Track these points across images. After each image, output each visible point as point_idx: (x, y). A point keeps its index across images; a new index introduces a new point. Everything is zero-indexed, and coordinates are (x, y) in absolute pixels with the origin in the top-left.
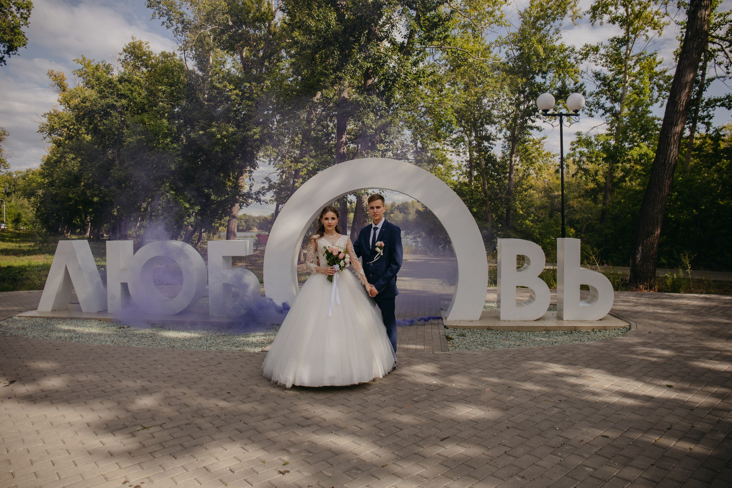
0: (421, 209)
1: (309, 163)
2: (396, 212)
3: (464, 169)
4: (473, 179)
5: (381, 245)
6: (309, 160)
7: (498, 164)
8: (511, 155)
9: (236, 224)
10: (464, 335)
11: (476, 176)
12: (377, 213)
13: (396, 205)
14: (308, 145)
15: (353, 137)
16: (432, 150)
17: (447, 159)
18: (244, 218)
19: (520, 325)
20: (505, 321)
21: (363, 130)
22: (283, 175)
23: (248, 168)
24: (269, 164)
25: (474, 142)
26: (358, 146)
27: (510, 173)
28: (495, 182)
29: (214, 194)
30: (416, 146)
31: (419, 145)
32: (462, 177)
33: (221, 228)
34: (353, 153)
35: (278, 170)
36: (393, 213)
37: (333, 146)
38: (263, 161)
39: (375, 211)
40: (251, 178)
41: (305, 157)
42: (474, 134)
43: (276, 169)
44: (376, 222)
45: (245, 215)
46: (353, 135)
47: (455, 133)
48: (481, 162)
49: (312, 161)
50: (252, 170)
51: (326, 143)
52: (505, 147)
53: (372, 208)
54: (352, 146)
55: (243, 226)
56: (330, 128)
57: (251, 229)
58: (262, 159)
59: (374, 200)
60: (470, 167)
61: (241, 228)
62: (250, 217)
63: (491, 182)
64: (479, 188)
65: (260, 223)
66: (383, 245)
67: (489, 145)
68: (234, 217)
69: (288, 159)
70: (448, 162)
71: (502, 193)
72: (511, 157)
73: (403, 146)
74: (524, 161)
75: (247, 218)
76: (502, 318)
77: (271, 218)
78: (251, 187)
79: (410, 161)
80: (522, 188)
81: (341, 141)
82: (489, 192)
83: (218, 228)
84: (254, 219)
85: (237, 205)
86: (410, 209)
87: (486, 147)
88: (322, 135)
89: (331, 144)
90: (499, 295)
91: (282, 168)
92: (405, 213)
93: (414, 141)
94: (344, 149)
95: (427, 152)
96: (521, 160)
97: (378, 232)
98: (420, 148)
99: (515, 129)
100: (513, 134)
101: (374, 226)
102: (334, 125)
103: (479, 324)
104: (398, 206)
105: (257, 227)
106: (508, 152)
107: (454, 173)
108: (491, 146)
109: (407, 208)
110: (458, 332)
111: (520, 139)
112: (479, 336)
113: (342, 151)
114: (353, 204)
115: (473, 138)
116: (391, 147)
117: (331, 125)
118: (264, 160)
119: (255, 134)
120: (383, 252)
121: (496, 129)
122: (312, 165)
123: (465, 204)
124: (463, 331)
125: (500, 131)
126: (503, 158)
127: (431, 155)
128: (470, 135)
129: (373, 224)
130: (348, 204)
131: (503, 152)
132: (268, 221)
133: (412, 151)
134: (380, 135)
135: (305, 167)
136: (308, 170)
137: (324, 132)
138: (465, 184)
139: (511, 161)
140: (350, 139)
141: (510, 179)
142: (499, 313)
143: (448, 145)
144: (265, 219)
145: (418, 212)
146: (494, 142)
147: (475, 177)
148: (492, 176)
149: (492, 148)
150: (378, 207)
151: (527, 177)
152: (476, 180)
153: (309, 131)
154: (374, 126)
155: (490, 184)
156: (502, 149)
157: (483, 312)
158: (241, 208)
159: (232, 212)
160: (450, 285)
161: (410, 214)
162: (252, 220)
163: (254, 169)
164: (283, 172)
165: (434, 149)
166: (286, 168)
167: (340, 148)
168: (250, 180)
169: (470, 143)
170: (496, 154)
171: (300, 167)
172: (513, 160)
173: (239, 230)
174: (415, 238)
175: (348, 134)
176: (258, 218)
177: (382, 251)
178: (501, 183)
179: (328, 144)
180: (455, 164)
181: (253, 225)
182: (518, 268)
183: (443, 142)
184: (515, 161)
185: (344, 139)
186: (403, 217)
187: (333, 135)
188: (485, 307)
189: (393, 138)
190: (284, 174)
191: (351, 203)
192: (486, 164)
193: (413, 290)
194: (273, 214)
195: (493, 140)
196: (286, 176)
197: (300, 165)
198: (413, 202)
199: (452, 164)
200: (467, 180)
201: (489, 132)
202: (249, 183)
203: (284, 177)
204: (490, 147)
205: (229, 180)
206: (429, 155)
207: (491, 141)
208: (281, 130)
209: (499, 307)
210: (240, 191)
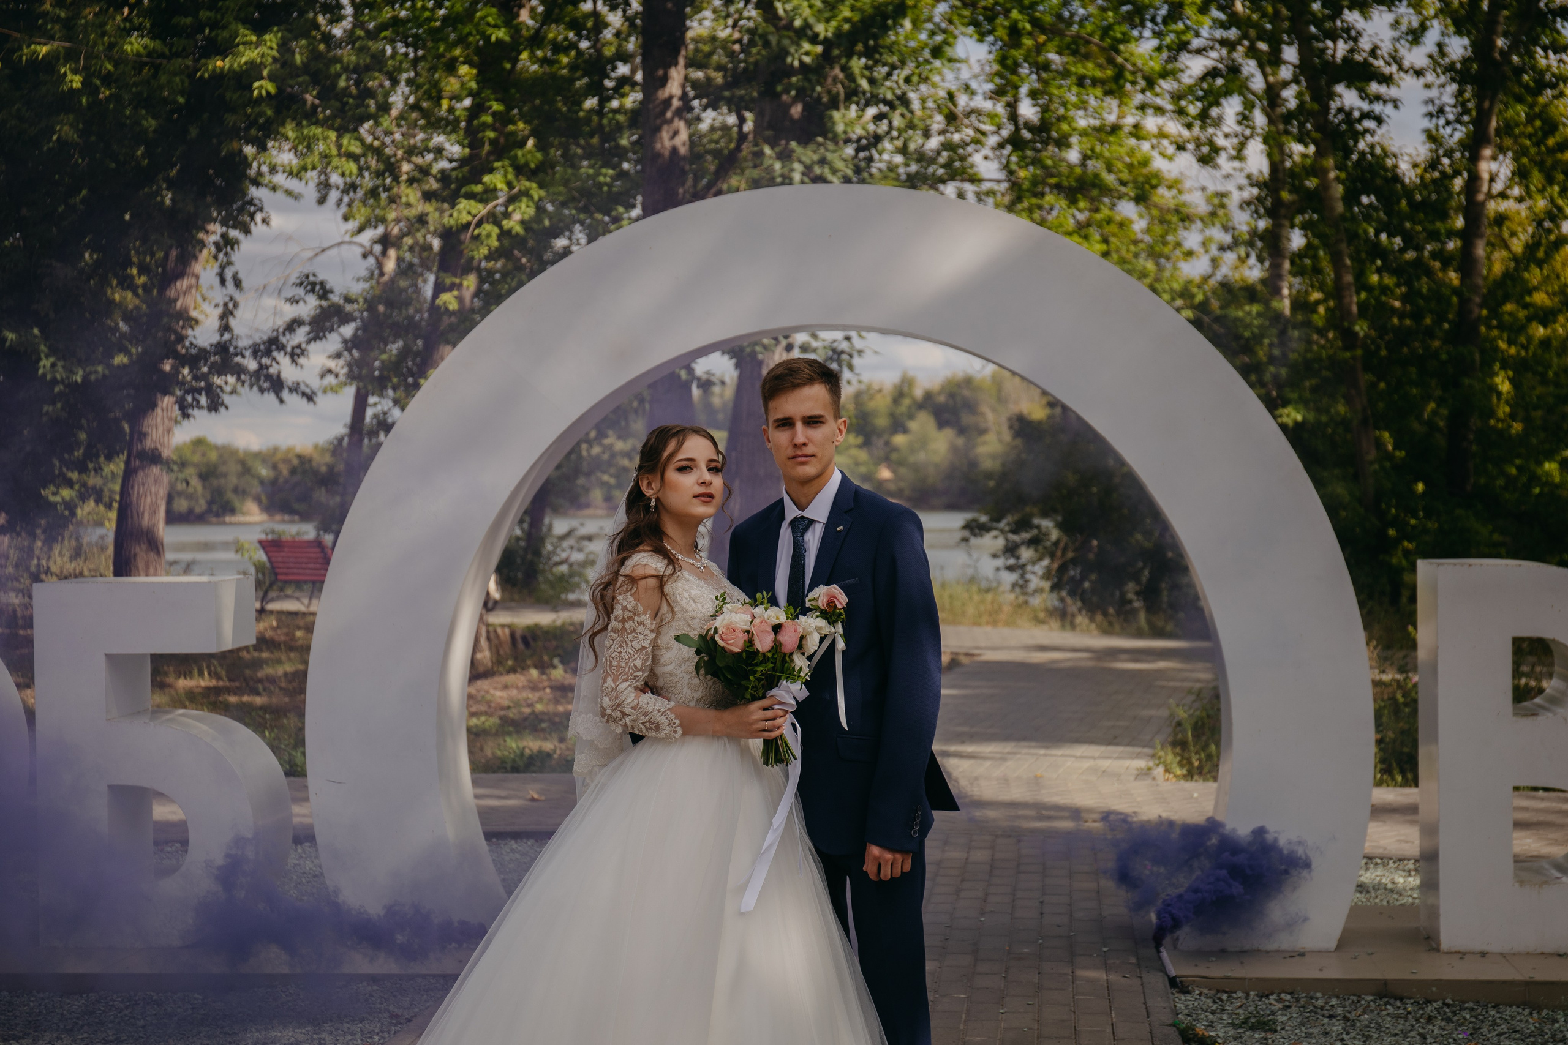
0: (1037, 412)
1: (512, 200)
2: (922, 424)
3: (1243, 221)
4: (1287, 265)
5: (831, 603)
6: (510, 185)
7: (1408, 192)
8: (1473, 146)
9: (163, 492)
10: (1264, 1025)
11: (1301, 254)
12: (809, 450)
13: (918, 393)
14: (503, 119)
15: (718, 78)
16: (1084, 133)
17: (1157, 175)
18: (196, 458)
19: (1539, 977)
20: (1462, 955)
21: (767, 44)
22: (384, 253)
23: (215, 232)
24: (322, 201)
25: (1290, 94)
26: (742, 120)
27: (1468, 235)
28: (1389, 281)
29: (53, 351)
30: (1013, 117)
31: (1028, 110)
32: (1230, 257)
33: (86, 509)
34: (717, 153)
35: (361, 230)
36: (905, 431)
37: (621, 118)
38: (289, 193)
39: (800, 439)
40: (229, 273)
41: (491, 171)
42: (1290, 53)
43: (352, 225)
44: (807, 487)
45: (199, 442)
46: (719, 68)
47: (1199, 51)
48: (1325, 186)
49: (526, 193)
50: (234, 233)
51: (591, 103)
52: (1441, 111)
53: (786, 423)
54: (709, 118)
55: (190, 497)
56: (608, 34)
57: (232, 511)
58: (280, 179)
59: (796, 386)
60: (1271, 213)
61: (182, 505)
62: (227, 453)
63: (1375, 278)
64: (1312, 308)
65: (274, 482)
66: (842, 600)
67: (1365, 106)
68: (154, 458)
69: (411, 181)
70: (1162, 191)
71: (1430, 333)
72: (1475, 158)
73: (951, 118)
74: (1537, 177)
75: (213, 456)
76: (1446, 941)
77: (328, 458)
78: (227, 314)
79: (986, 186)
80: (1526, 306)
81: (663, 94)
82: (1361, 328)
83: (71, 507)
84: (245, 463)
85: (167, 402)
86: (985, 409)
87: (1349, 114)
88: (573, 67)
89: (615, 111)
90: (1430, 831)
91: (383, 220)
92: (962, 431)
93: (1005, 90)
94: (676, 133)
95: (1063, 143)
96: (1521, 174)
97: (813, 540)
98: (1029, 126)
99: (1496, 22)
100: (1482, 48)
101: (792, 512)
102: (629, 20)
103: (1334, 971)
104: (928, 396)
105: (258, 499)
106: (1458, 135)
107: (1192, 238)
108: (1377, 108)
109: (971, 407)
110: (1238, 1006)
111: (1519, 71)
112: (1337, 1027)
113: (668, 144)
114: (717, 389)
115: (1285, 73)
116: (897, 121)
117: (615, 19)
118: (293, 184)
119: (253, 71)
120: (846, 636)
121: (1396, 24)
122: (522, 211)
123: (1252, 386)
124: (1262, 1004)
125: (1416, 36)
126: (1433, 164)
127: (1085, 158)
128: (1274, 60)
129: (788, 502)
130: (696, 391)
131: (1432, 137)
132: (315, 473)
133: (993, 140)
134: (845, 69)
135: (493, 218)
136: (505, 234)
137: (580, 53)
138: (1250, 293)
139: (1473, 180)
140: (703, 89)
141: (1466, 262)
142: (1434, 913)
143: (1159, 110)
144: (302, 466)
145: (1022, 426)
146: (1393, 92)
147: (1297, 258)
148: (1376, 250)
149: (1379, 120)
150: (813, 421)
151: (1549, 255)
152: (1299, 271)
153: (510, 50)
154: (820, 28)
155: (1369, 289)
156: (1426, 123)
157: (1355, 911)
158: (186, 415)
159: (143, 435)
160: (1190, 776)
161: (983, 432)
162: (233, 468)
163: (247, 231)
164: (385, 241)
165: (1098, 130)
166: (398, 221)
167: (658, 129)
168: (223, 282)
169: (1272, 95)
170: (1393, 147)
171: (465, 218)
172: (1486, 176)
173: (173, 518)
174: (1011, 550)
175: (691, 64)
176: (266, 457)
177: (839, 628)
178: (1424, 285)
179: (600, 111)
180: (1197, 202)
181: (241, 492)
182: (1521, 695)
183: (1139, 98)
184: (1492, 179)
185: (674, 88)
186: (954, 449)
187: (623, 69)
188: (1361, 888)
189: (907, 80)
190: (392, 253)
191: (706, 385)
192: (1351, 198)
193: (1013, 805)
194: (340, 440)
195: (1387, 80)
196: (400, 260)
197: (466, 210)
198: (997, 382)
199: (1186, 198)
200: (1254, 272)
201: (1365, 44)
202: (219, 295)
203: (390, 266)
204: (1366, 115)
205: (126, 283)
206: (1073, 156)
207: (1374, 87)
208: (380, 45)
209: (1430, 885)
210: (181, 339)
